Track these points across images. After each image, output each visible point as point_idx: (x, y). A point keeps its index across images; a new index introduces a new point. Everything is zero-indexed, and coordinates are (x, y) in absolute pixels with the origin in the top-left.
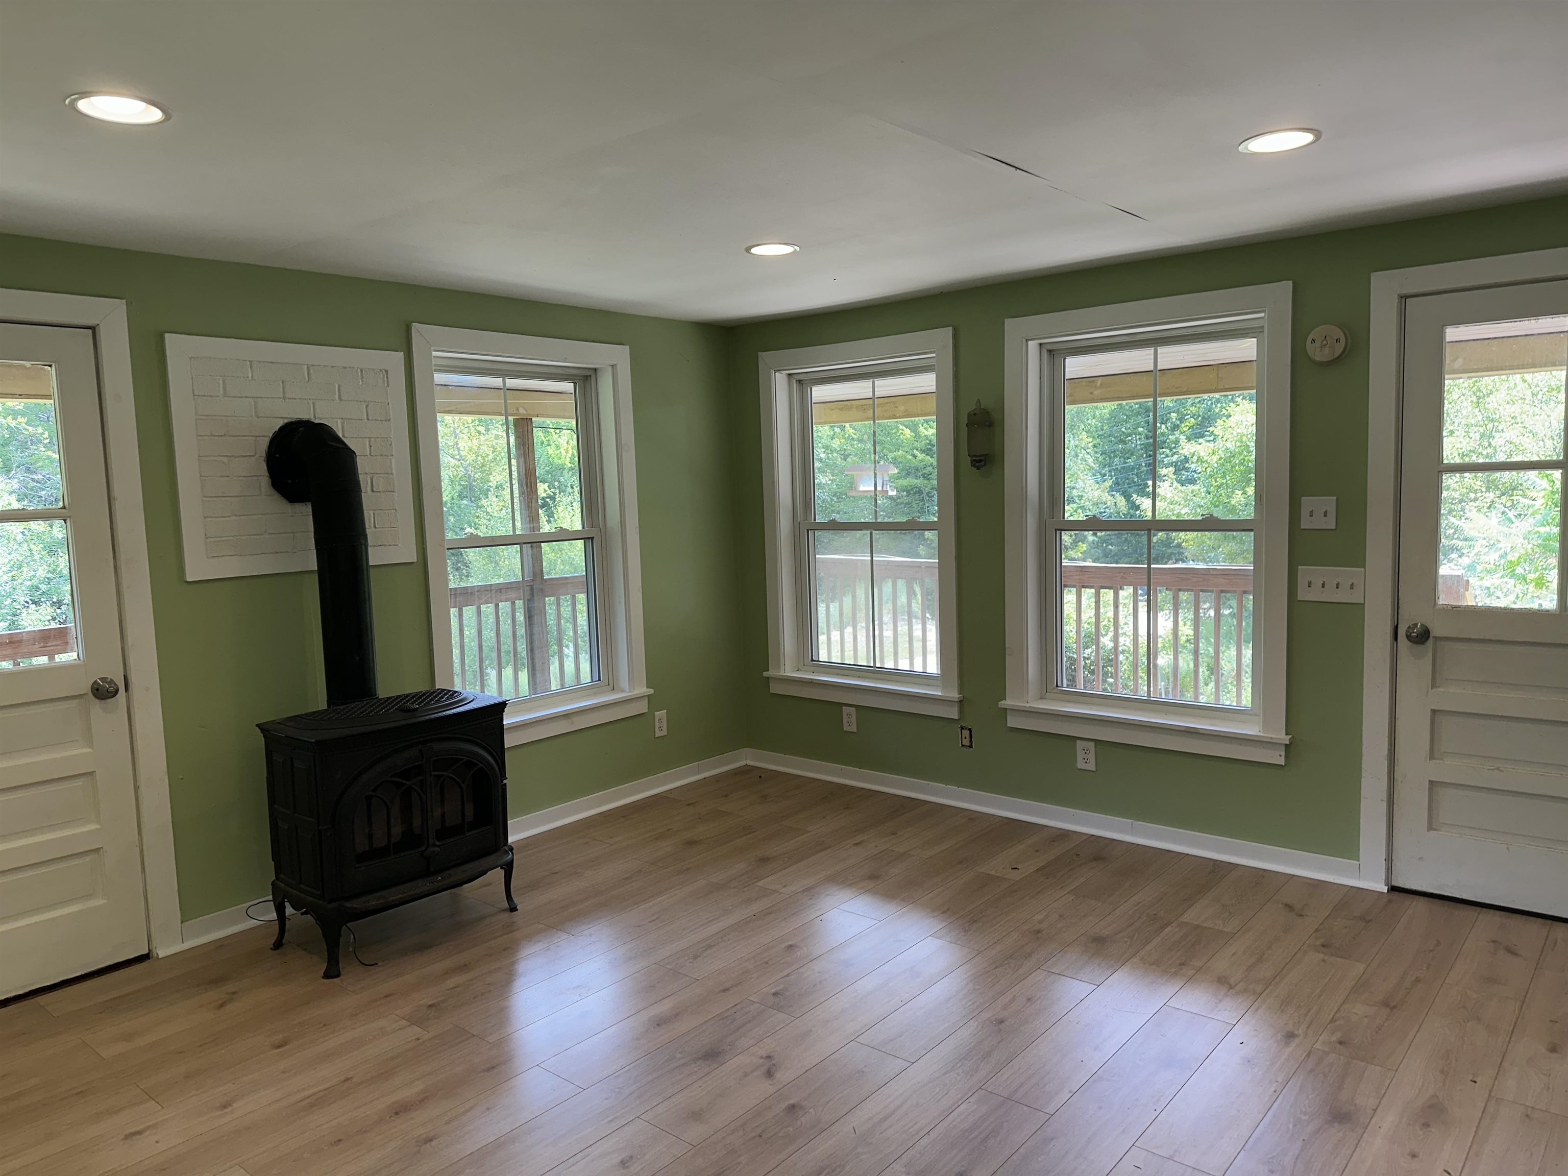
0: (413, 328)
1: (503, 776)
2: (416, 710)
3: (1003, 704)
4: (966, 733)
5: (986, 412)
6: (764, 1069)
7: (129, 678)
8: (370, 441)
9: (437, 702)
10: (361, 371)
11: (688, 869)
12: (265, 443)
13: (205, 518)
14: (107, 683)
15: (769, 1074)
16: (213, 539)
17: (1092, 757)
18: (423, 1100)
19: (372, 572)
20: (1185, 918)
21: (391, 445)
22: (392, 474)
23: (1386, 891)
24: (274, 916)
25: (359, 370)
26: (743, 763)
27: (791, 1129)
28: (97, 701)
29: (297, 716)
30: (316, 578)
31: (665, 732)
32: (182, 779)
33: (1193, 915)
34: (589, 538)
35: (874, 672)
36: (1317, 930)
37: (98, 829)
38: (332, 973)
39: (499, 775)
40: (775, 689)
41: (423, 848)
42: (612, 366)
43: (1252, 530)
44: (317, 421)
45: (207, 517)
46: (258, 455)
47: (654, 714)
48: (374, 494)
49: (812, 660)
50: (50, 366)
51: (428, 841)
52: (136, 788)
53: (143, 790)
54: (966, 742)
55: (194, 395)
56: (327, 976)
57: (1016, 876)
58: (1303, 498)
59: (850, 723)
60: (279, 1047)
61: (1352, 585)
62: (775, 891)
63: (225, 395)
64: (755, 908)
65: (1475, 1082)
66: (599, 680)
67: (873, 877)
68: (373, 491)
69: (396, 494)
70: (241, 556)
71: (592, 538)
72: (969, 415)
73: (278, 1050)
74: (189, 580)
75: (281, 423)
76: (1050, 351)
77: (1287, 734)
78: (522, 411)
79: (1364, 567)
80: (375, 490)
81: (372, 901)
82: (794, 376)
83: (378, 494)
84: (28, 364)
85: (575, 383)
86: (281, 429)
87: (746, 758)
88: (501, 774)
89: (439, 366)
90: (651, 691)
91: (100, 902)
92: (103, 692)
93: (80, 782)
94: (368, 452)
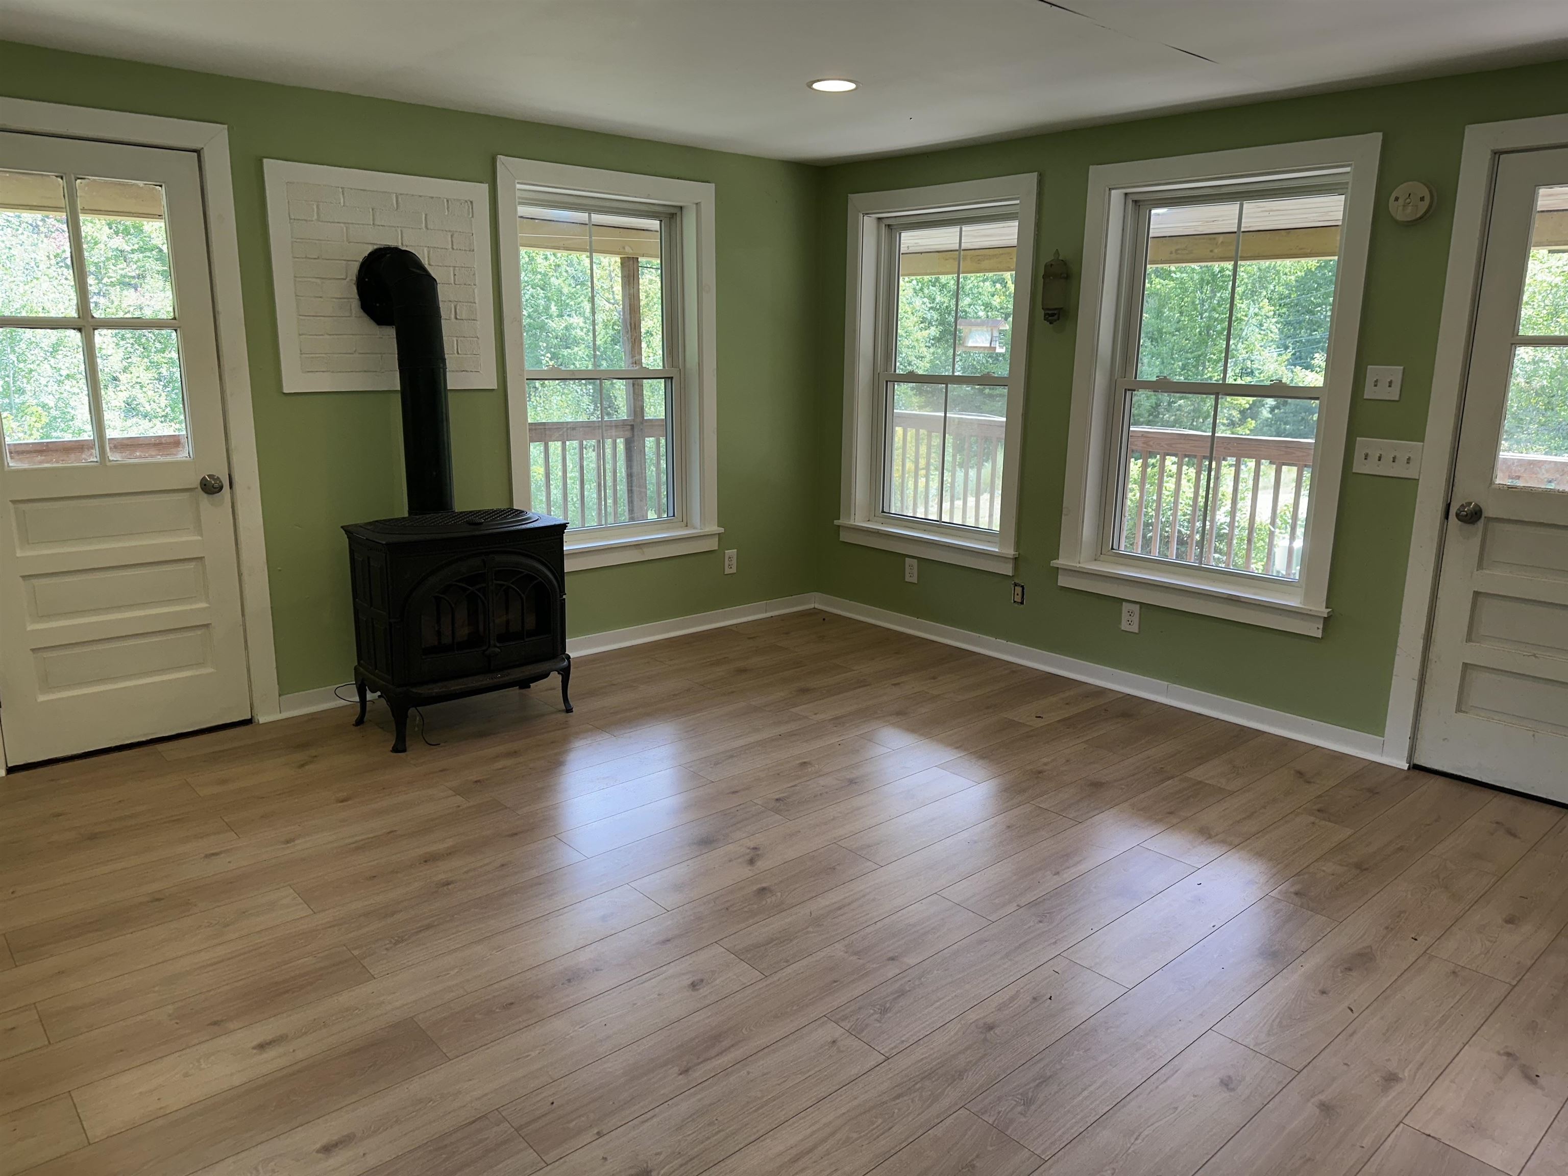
0: (498, 160)
1: (563, 592)
2: (481, 523)
3: (1054, 563)
4: (1019, 590)
5: (1064, 263)
6: (748, 857)
7: (233, 476)
8: (454, 270)
9: (502, 519)
10: (448, 201)
11: (733, 692)
12: (355, 267)
13: (300, 335)
14: (214, 479)
15: (751, 862)
16: (307, 356)
17: (1136, 619)
18: (450, 854)
19: (450, 395)
20: (1192, 774)
21: (474, 274)
22: (475, 303)
23: (1406, 768)
24: (357, 699)
25: (445, 200)
26: (812, 606)
27: (756, 906)
28: (205, 495)
29: (377, 521)
30: (398, 398)
31: (734, 570)
32: (280, 570)
33: (1197, 774)
34: (669, 378)
35: (939, 526)
36: (1320, 796)
37: (207, 608)
38: (399, 747)
39: (558, 590)
40: (845, 537)
41: (484, 648)
42: (697, 204)
43: (1317, 399)
44: (404, 248)
45: (302, 334)
46: (348, 279)
47: (724, 553)
48: (457, 321)
49: (883, 512)
50: (161, 186)
51: (489, 642)
52: (240, 575)
53: (246, 577)
54: (1018, 599)
55: (290, 219)
56: (396, 750)
57: (1039, 723)
58: (1369, 367)
59: (911, 574)
60: (342, 801)
61: (1409, 459)
62: (806, 717)
63: (318, 220)
64: (782, 729)
65: (1416, 940)
66: (674, 516)
67: (899, 713)
68: (456, 318)
69: (478, 323)
70: (333, 372)
71: (672, 378)
72: (1046, 266)
73: (341, 804)
74: (285, 391)
75: (370, 249)
76: (1136, 202)
77: (1327, 608)
78: (628, 249)
79: (1423, 441)
80: (458, 317)
81: (436, 689)
82: (883, 220)
83: (461, 322)
84: (141, 183)
85: (661, 221)
86: (370, 254)
87: (815, 602)
88: (560, 591)
89: (523, 198)
90: (722, 530)
91: (210, 670)
92: (210, 487)
93: (191, 566)
94: (452, 281)
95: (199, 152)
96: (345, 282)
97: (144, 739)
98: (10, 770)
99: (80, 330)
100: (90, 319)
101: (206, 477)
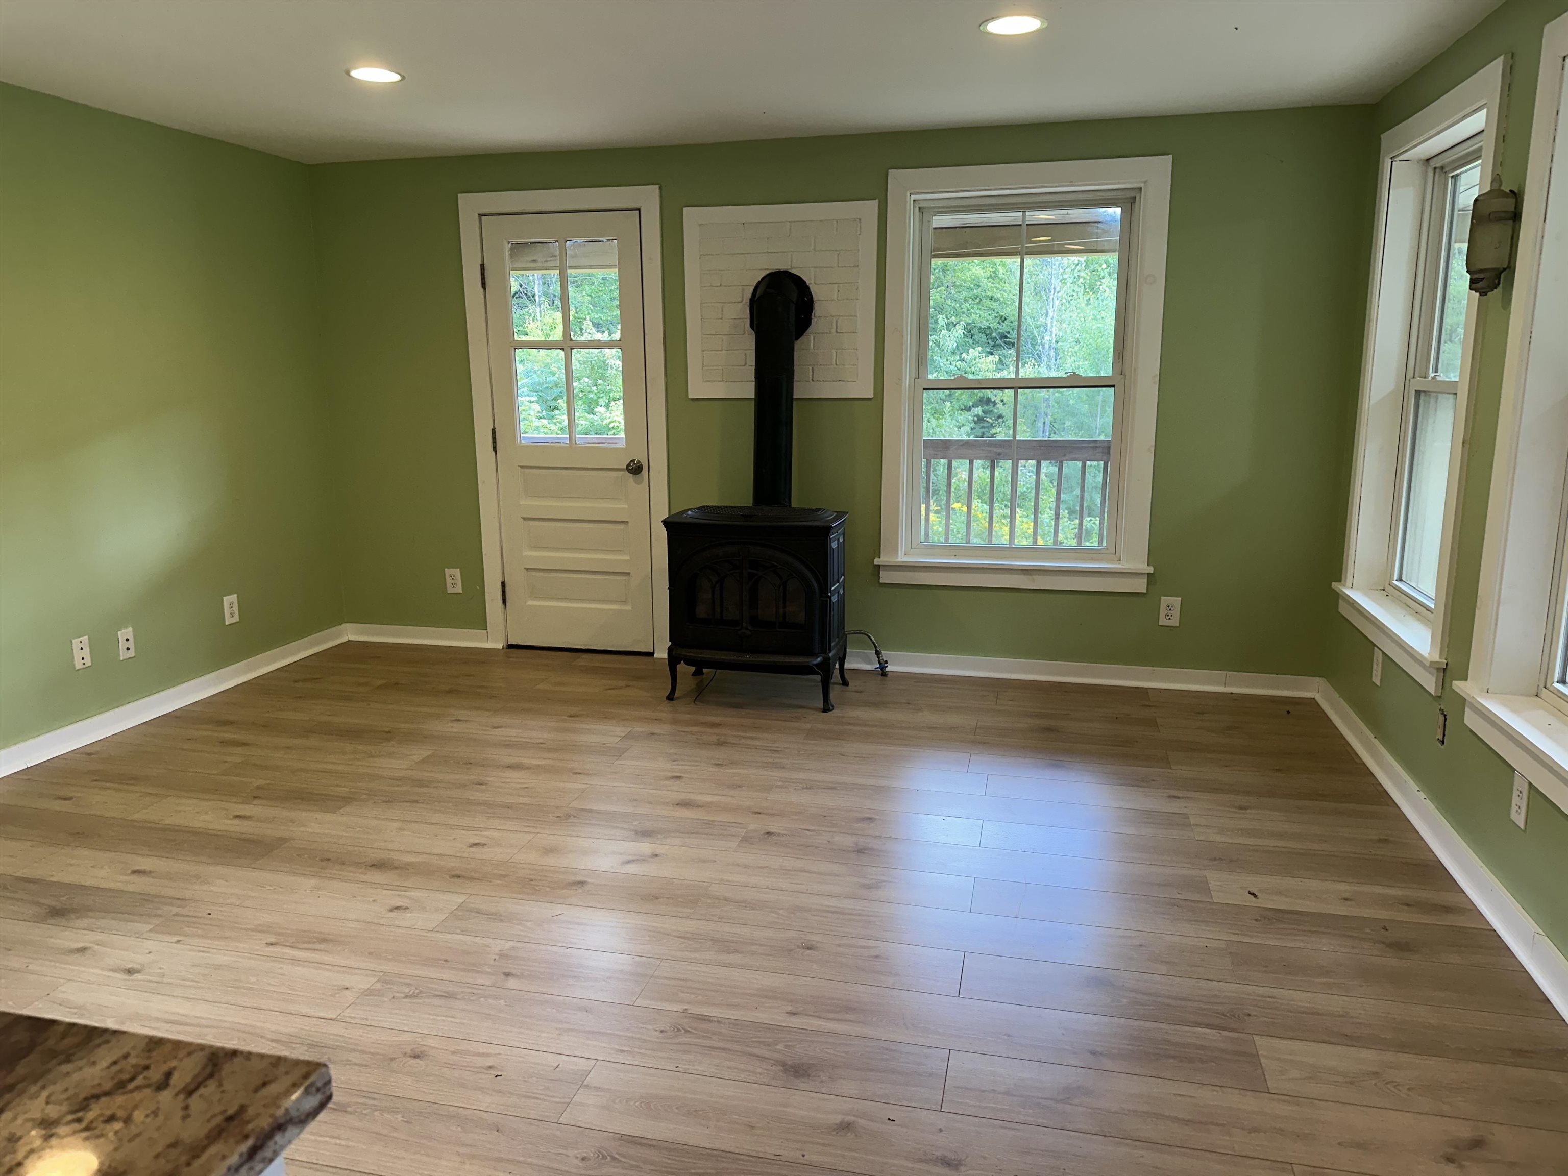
0: (890, 175)
4: (1441, 720)
7: (650, 463)
8: (838, 287)
10: (837, 222)
12: (749, 291)
14: (635, 463)
16: (708, 368)
17: (1523, 807)
21: (857, 289)
22: (856, 316)
25: (835, 222)
26: (1311, 695)
28: (631, 475)
30: (753, 404)
31: (1175, 622)
37: (628, 560)
38: (671, 696)
40: (1346, 612)
41: (737, 628)
44: (795, 271)
45: (705, 350)
46: (744, 302)
47: (1163, 599)
48: (838, 335)
49: (1399, 579)
50: (615, 240)
55: (701, 254)
56: (668, 697)
59: (1377, 673)
63: (723, 253)
66: (1106, 546)
68: (837, 332)
69: (859, 335)
70: (727, 382)
71: (1114, 387)
75: (763, 274)
80: (838, 330)
83: (841, 335)
84: (602, 239)
85: (1122, 208)
86: (763, 278)
87: (1315, 690)
90: (1151, 570)
91: (629, 608)
92: (635, 469)
93: (622, 526)
94: (835, 297)
95: (639, 210)
96: (740, 305)
98: (510, 646)
99: (563, 349)
100: (568, 342)
101: (633, 461)
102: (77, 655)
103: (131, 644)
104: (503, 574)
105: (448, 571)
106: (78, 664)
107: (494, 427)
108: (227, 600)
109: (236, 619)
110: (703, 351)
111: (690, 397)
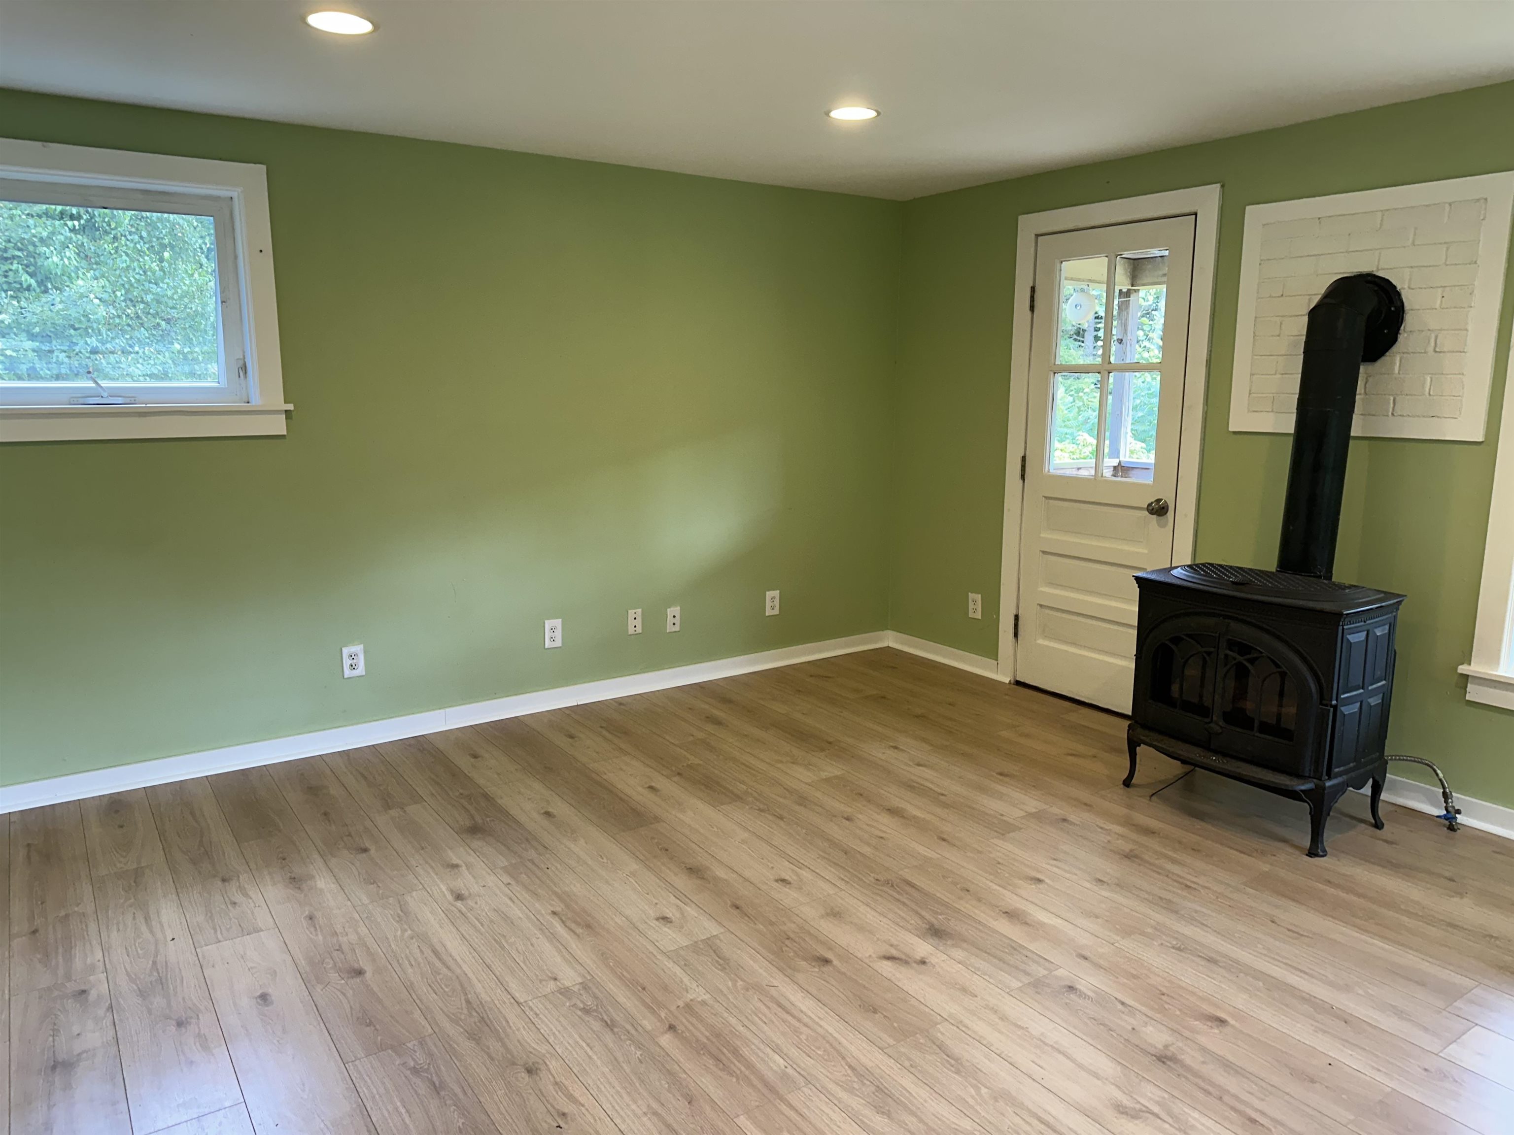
7: (1176, 504)
8: (1443, 291)
10: (1451, 205)
16: (1256, 395)
21: (1472, 293)
22: (1467, 330)
25: (1447, 205)
28: (1154, 516)
38: (1127, 780)
41: (1207, 720)
44: (1377, 274)
45: (1255, 374)
51: (1213, 717)
55: (1262, 260)
63: (1288, 256)
68: (1435, 351)
70: (1277, 412)
80: (1438, 349)
83: (1441, 354)
92: (1159, 509)
94: (1437, 306)
95: (1196, 214)
97: (1087, 701)
98: (1018, 683)
99: (1101, 373)
100: (1108, 365)
101: (1159, 501)
102: (631, 623)
103: (677, 620)
104: (1018, 607)
105: (971, 596)
106: (631, 630)
107: (1025, 454)
108: (769, 594)
109: (776, 612)
110: (1252, 375)
111: (1231, 429)
